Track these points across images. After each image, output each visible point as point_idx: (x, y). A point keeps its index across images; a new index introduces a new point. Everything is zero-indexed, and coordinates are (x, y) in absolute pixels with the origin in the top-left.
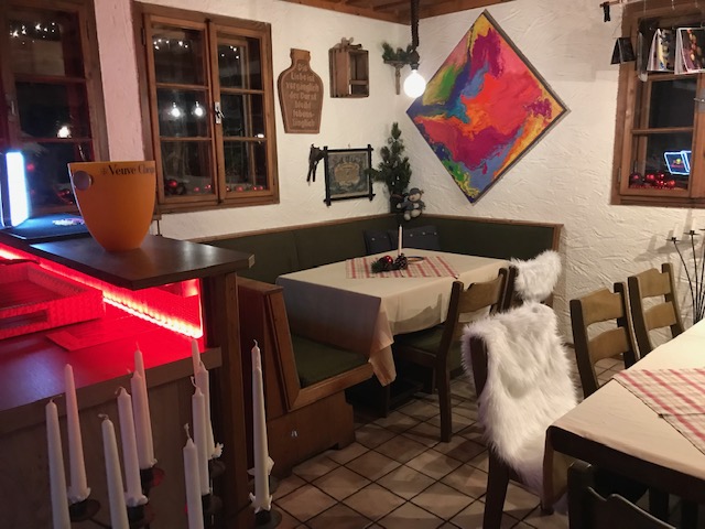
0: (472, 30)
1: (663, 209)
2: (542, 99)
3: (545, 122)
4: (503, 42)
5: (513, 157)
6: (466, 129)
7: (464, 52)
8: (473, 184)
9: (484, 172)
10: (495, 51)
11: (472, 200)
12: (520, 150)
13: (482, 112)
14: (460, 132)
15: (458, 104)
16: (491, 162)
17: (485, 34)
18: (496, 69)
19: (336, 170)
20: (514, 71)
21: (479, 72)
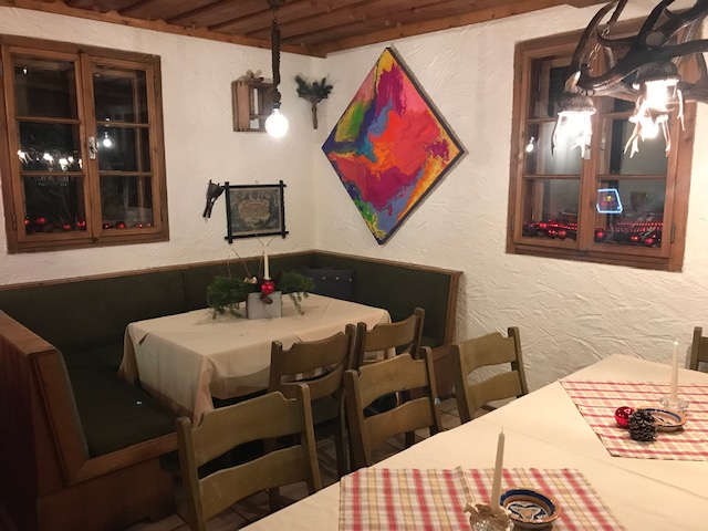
0: (377, 65)
1: (555, 261)
2: (440, 139)
3: (443, 163)
4: (405, 78)
5: (415, 199)
6: (373, 168)
7: (372, 87)
8: (380, 226)
9: (390, 214)
10: (399, 88)
11: (381, 242)
12: (421, 192)
13: (387, 152)
14: (369, 172)
15: (366, 142)
16: (396, 204)
17: (389, 70)
18: (399, 107)
19: (240, 206)
20: (415, 110)
21: (384, 109)
